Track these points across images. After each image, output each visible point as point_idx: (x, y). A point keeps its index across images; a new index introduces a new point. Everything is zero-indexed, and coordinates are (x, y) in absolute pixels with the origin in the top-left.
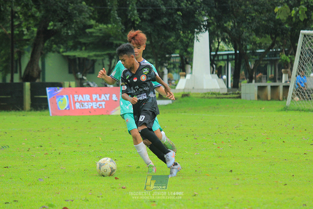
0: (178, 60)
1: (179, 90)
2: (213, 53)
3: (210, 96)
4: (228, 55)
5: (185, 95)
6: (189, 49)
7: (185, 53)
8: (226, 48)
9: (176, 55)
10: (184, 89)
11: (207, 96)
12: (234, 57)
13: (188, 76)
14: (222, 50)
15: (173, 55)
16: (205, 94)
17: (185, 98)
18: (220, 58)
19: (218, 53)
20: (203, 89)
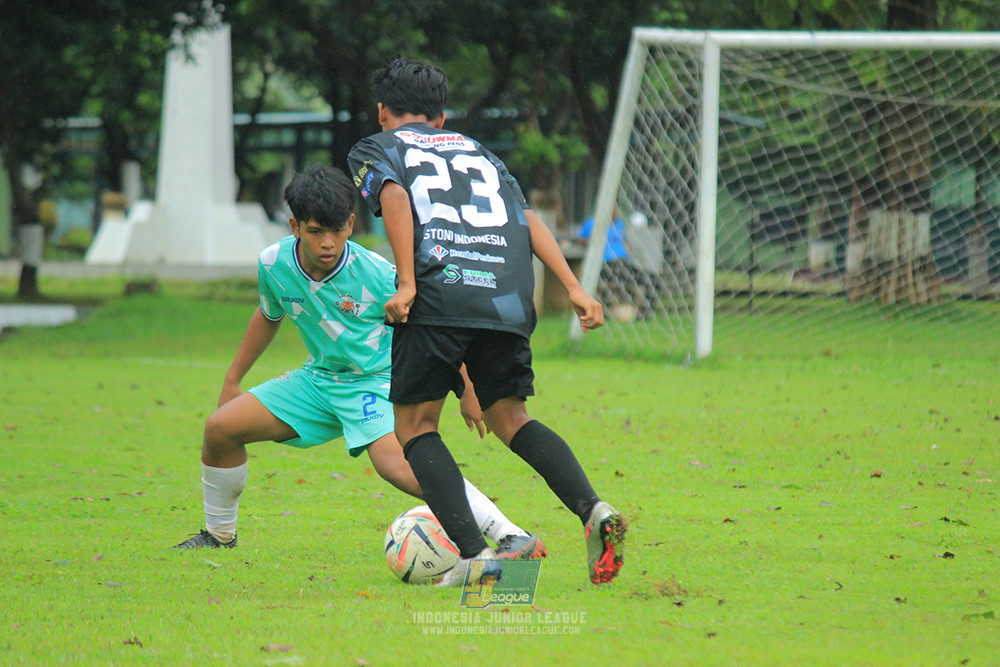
0: (92, 141)
1: (102, 266)
2: (243, 119)
3: (234, 293)
4: (300, 128)
5: (140, 288)
6: (144, 99)
7: (126, 116)
8: (289, 97)
9: (89, 119)
10: (124, 265)
11: (220, 292)
12: (326, 137)
13: (141, 211)
14: (274, 108)
15: (74, 122)
16: (214, 285)
17: (141, 300)
18: (269, 138)
19: (264, 118)
20: (201, 267)
